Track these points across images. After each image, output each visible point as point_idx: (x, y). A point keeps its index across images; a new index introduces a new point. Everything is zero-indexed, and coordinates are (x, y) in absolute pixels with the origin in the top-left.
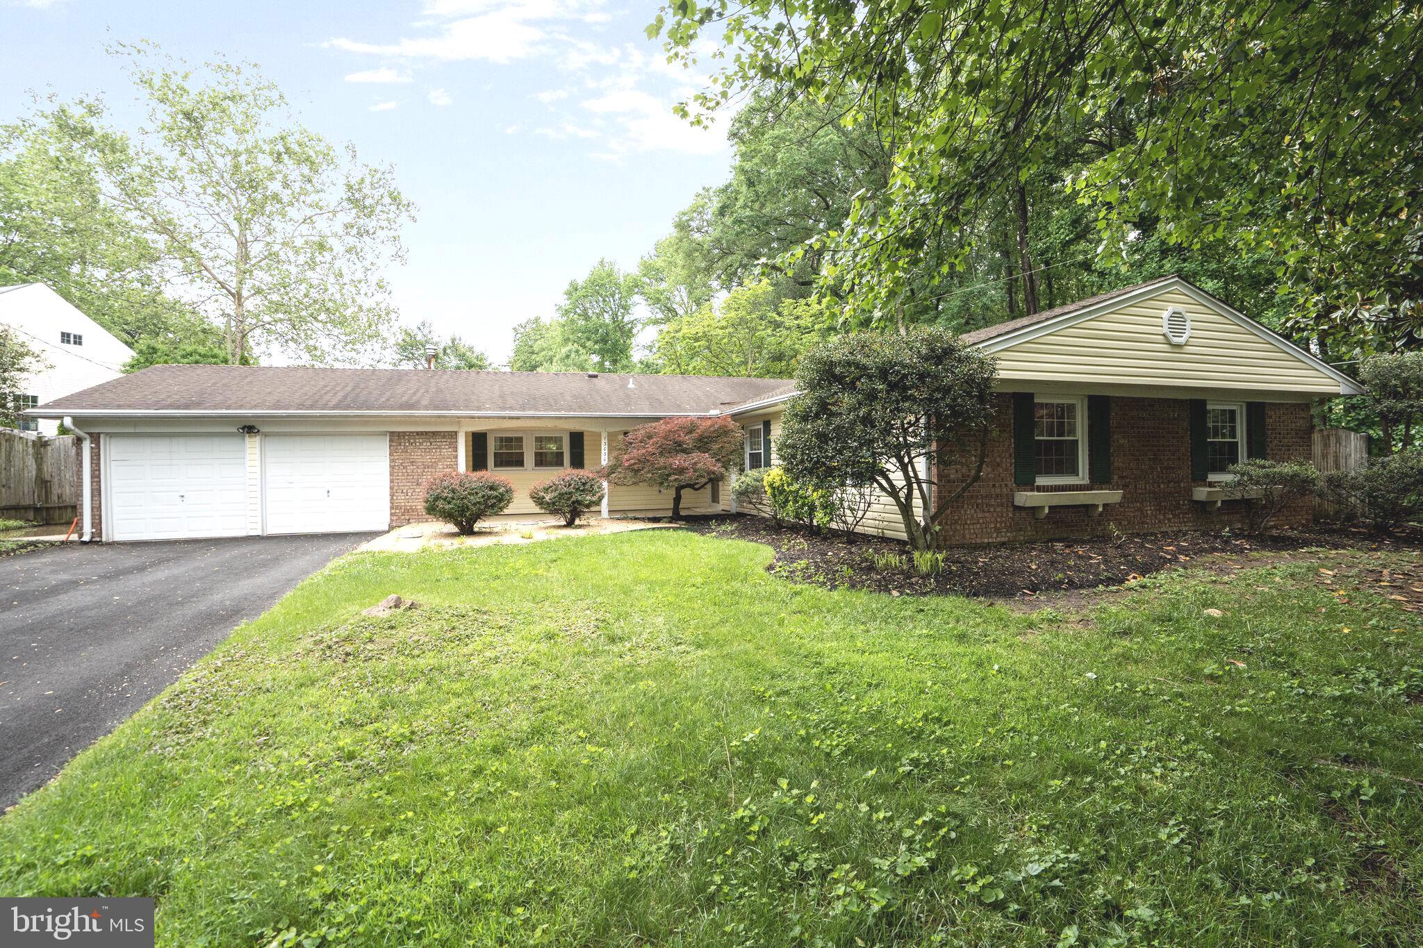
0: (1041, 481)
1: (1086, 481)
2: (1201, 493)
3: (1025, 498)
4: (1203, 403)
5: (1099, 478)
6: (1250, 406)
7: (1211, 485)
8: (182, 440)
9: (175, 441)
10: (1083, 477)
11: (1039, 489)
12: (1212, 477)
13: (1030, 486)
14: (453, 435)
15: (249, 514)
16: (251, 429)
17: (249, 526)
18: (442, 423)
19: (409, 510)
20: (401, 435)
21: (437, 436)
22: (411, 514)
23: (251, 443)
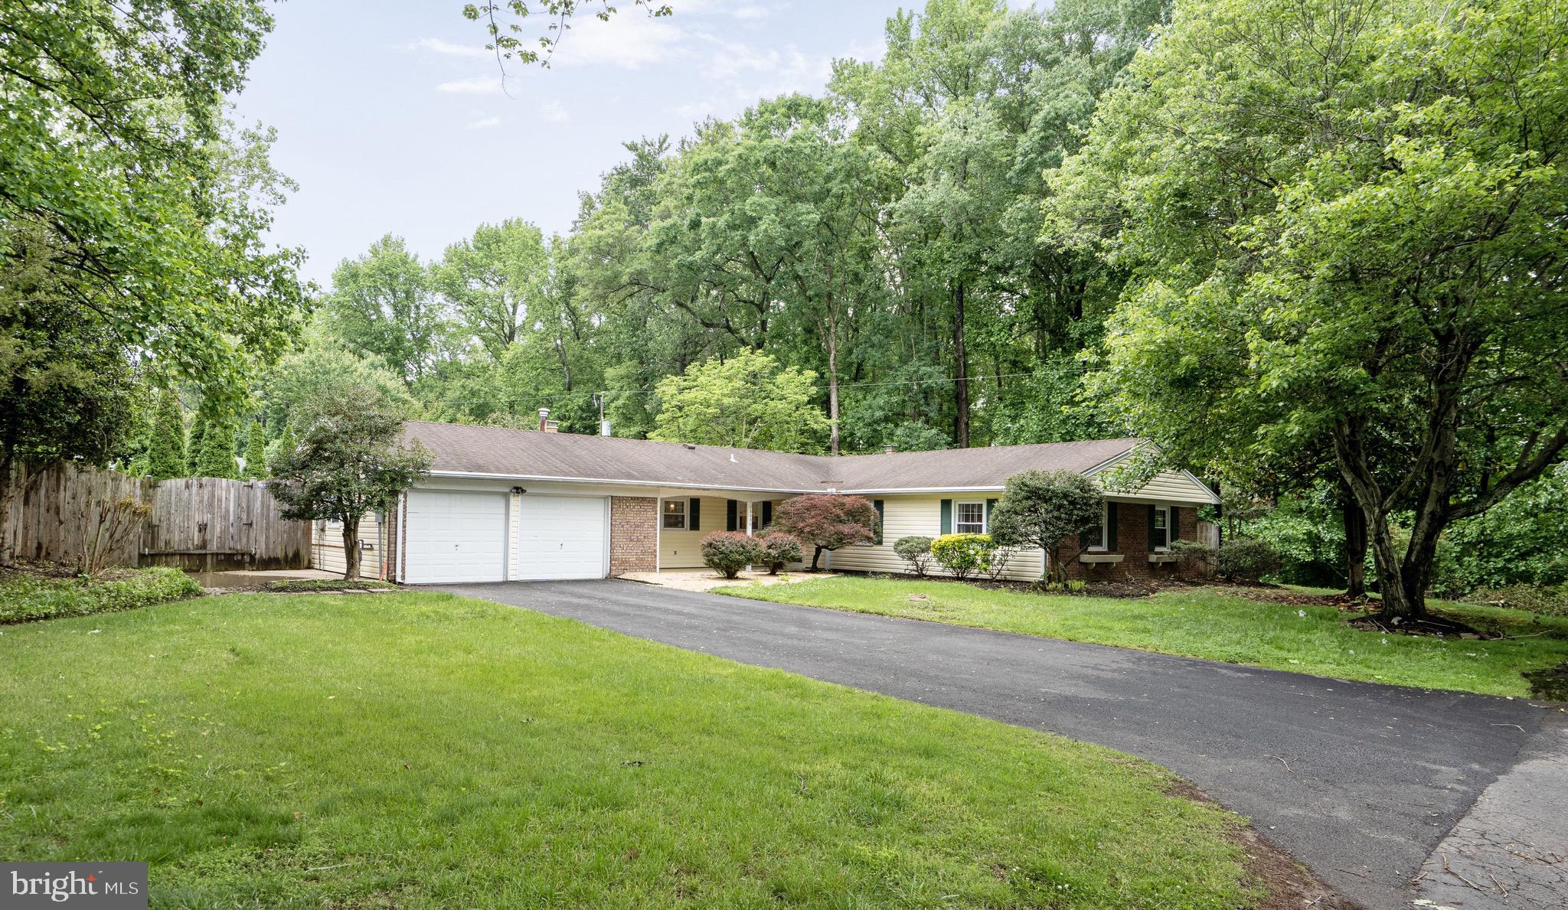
0: (1090, 549)
1: (1106, 550)
2: (1153, 558)
3: (1085, 558)
4: (1154, 506)
5: (1112, 549)
6: (1172, 508)
7: (1156, 553)
8: (458, 496)
9: (453, 496)
10: (1104, 548)
11: (1090, 553)
12: (1158, 549)
13: (1085, 551)
14: (654, 500)
15: (510, 562)
16: (519, 490)
17: (510, 572)
18: (649, 491)
19: (624, 562)
20: (621, 499)
21: (644, 501)
22: (626, 565)
23: (515, 501)
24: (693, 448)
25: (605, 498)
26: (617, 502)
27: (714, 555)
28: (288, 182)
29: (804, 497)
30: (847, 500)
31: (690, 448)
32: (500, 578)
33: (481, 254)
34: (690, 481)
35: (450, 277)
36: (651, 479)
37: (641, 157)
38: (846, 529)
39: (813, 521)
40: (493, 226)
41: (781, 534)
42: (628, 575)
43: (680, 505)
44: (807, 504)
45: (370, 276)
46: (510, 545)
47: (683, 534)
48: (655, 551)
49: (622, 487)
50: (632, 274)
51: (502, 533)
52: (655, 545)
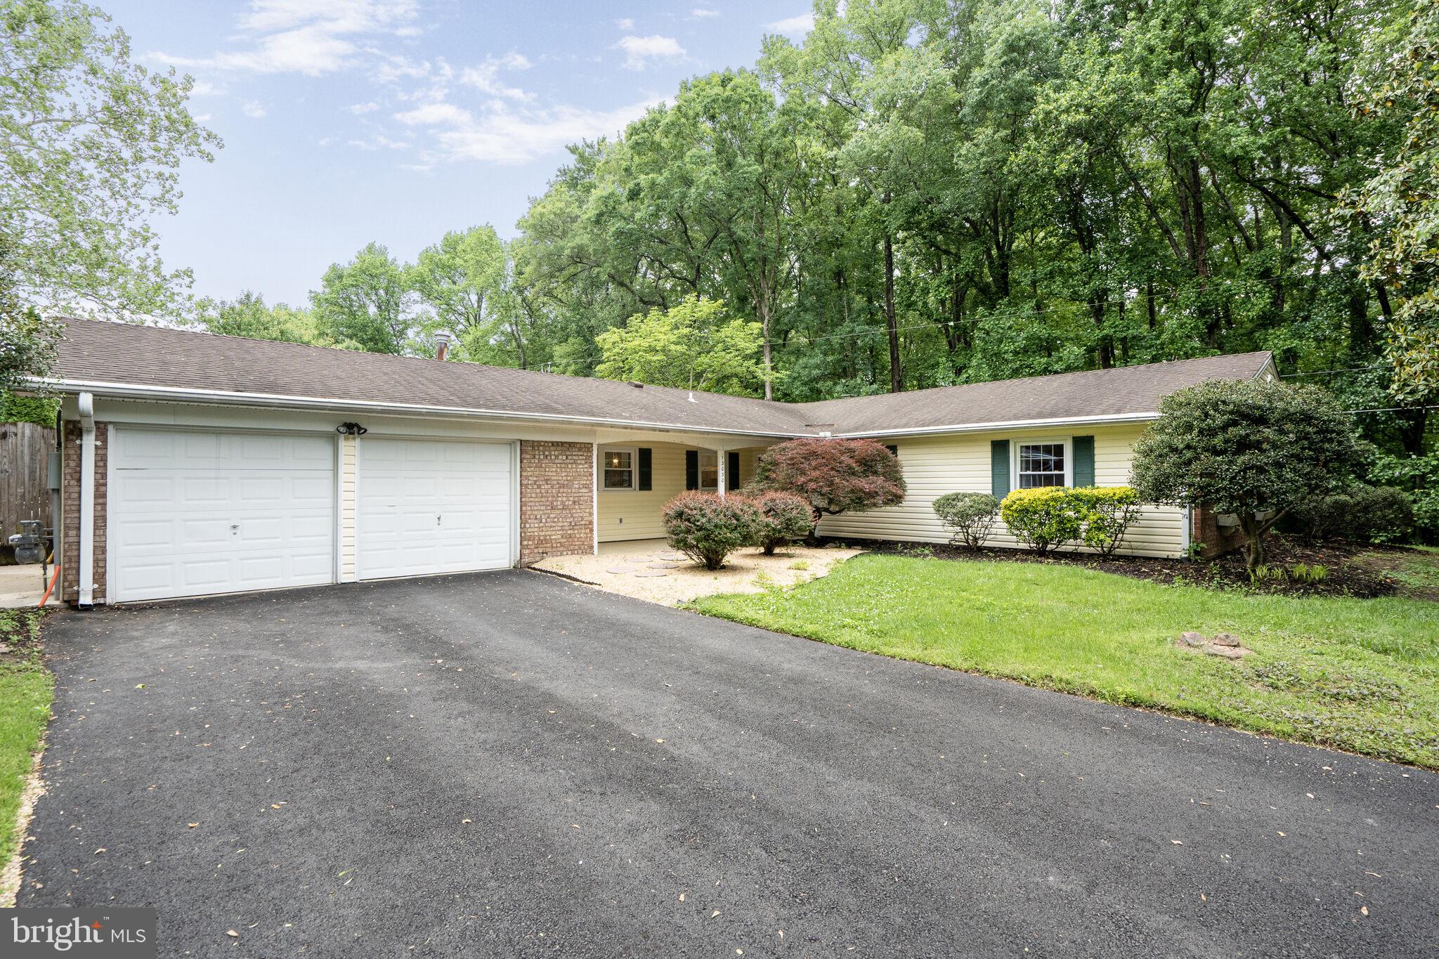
8: (236, 440)
9: (224, 440)
14: (587, 447)
15: (342, 550)
16: (353, 429)
17: (342, 569)
18: (580, 432)
19: (541, 542)
20: (535, 445)
21: (573, 449)
22: (545, 547)
23: (350, 448)
24: (641, 387)
25: (511, 443)
26: (529, 450)
27: (688, 531)
28: (210, 136)
29: (796, 443)
30: (853, 445)
31: (637, 386)
32: (325, 579)
33: (448, 256)
34: (640, 418)
35: (421, 275)
36: (582, 413)
37: (582, 156)
38: (864, 484)
39: (817, 473)
40: (459, 233)
41: (779, 495)
42: (548, 564)
43: (625, 458)
44: (803, 450)
45: (353, 276)
46: (342, 522)
47: (631, 495)
48: (591, 523)
49: (536, 425)
50: (574, 248)
51: (328, 501)
52: (591, 514)
